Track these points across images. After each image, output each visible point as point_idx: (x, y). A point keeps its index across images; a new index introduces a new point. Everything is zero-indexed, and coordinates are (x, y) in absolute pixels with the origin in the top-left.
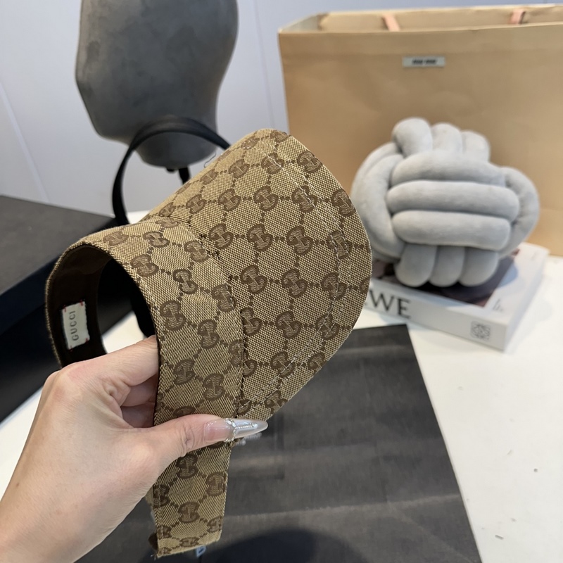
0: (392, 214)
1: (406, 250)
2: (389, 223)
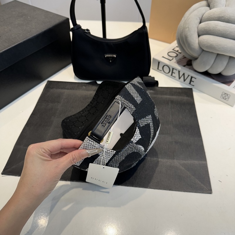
0: (199, 36)
1: (202, 54)
2: (197, 40)
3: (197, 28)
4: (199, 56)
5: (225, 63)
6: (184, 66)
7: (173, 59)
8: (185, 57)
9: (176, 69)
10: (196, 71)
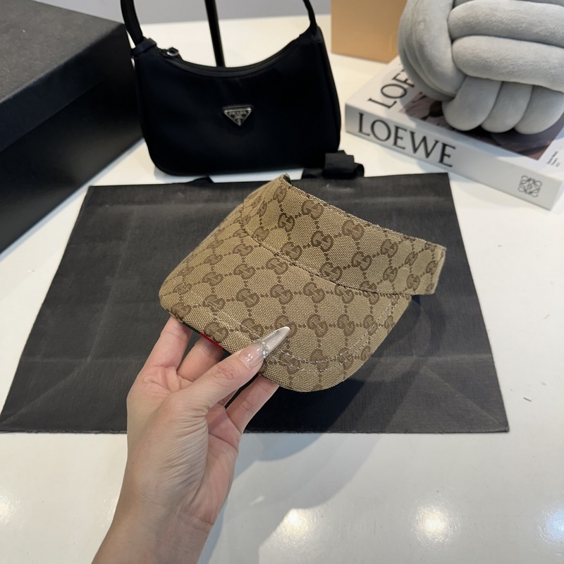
0: (453, 40)
1: (463, 85)
2: (449, 50)
3: (448, 20)
4: (457, 90)
6: (424, 119)
7: (395, 102)
8: (424, 97)
9: (405, 128)
10: (453, 129)
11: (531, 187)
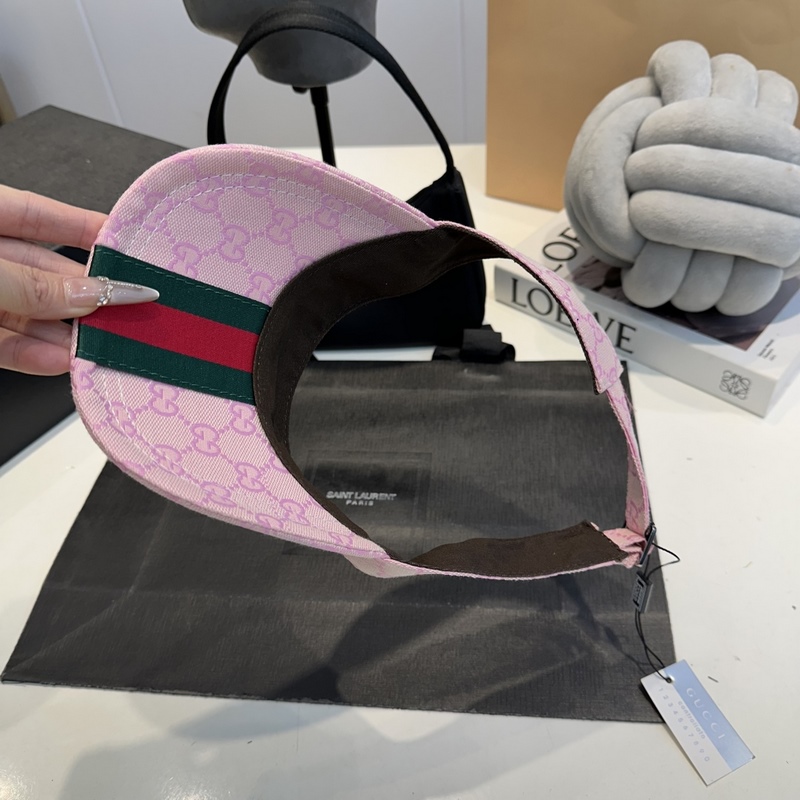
0: (631, 193)
1: (644, 251)
2: (625, 206)
3: (624, 168)
4: (636, 257)
5: (722, 276)
6: (597, 289)
7: (560, 266)
8: (597, 261)
10: (633, 305)
11: (737, 387)
